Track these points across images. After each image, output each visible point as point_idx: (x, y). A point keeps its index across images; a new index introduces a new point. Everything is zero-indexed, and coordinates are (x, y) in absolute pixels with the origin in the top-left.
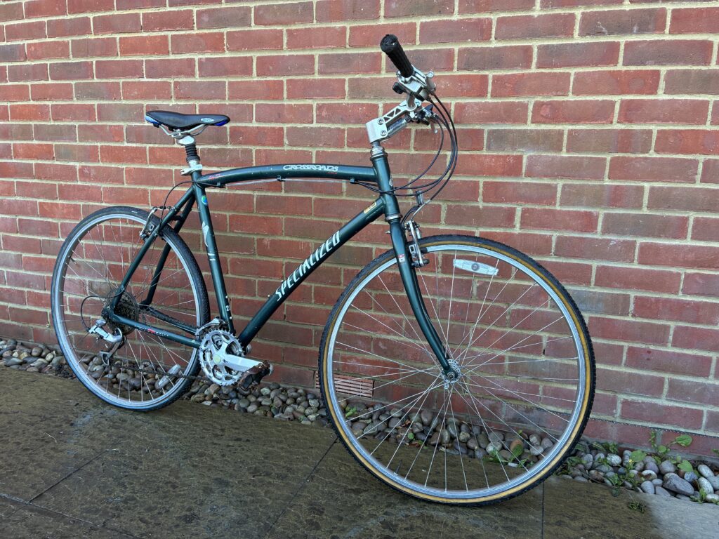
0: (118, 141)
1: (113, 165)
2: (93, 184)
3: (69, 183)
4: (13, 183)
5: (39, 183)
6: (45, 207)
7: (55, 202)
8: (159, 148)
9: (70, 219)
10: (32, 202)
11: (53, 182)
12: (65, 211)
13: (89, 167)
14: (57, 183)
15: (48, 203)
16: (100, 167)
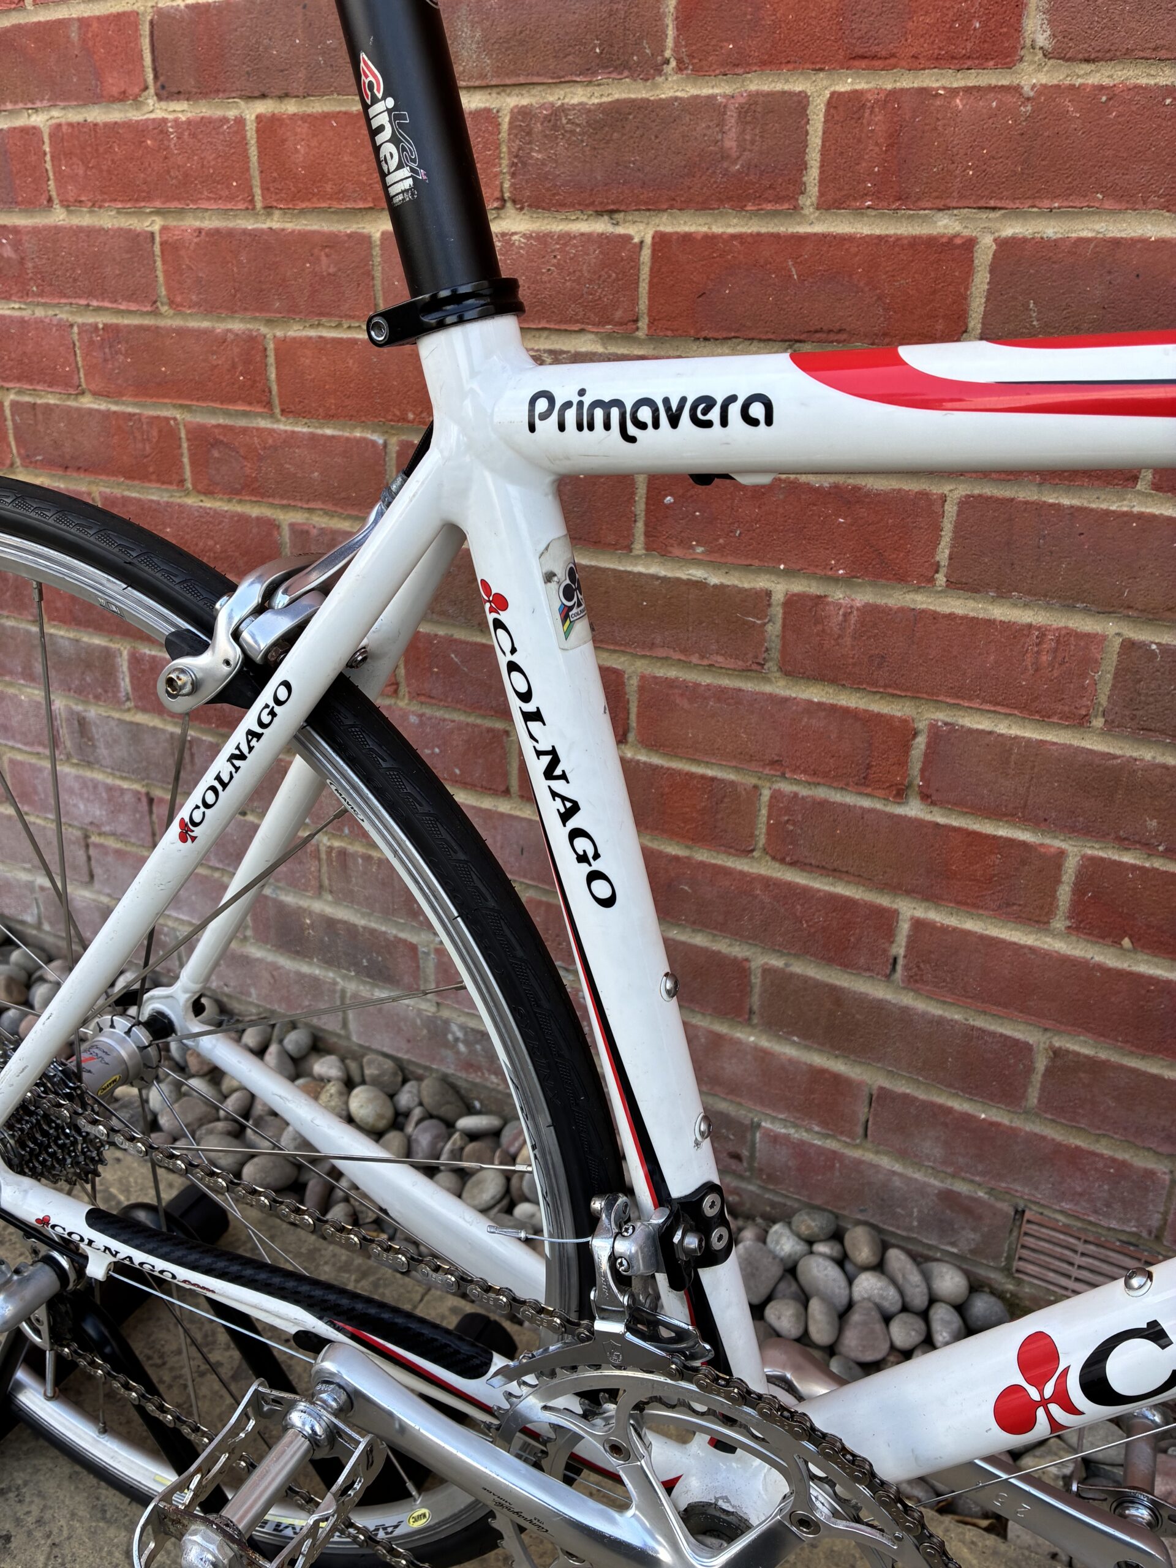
0: (121, 97)
1: (108, 220)
2: (40, 313)
8: (305, 118)
13: (16, 230)
16: (57, 229)
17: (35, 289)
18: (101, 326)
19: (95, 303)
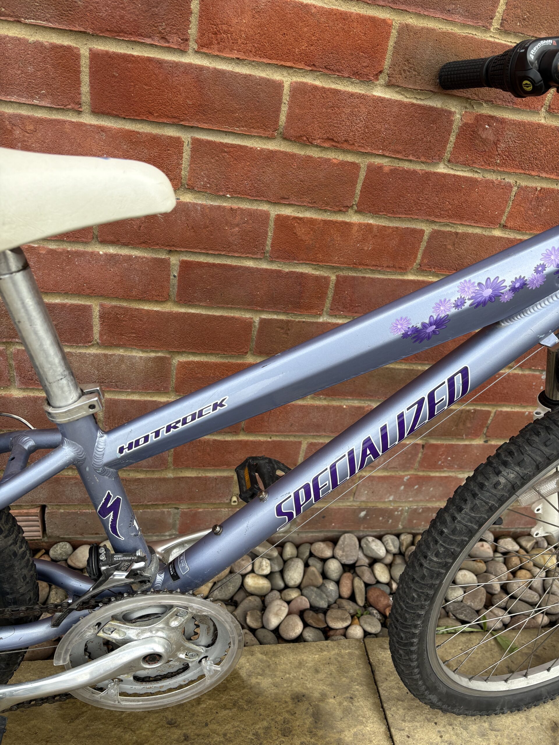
2: (491, 177)
3: (407, 166)
4: (177, 142)
5: (293, 156)
6: (301, 231)
7: (340, 218)
9: (377, 267)
10: (251, 214)
11: (350, 158)
12: (368, 247)
13: (502, 121)
14: (363, 162)
15: (312, 221)
16: (540, 126)
17: (498, 161)
18: (539, 189)
19: (544, 175)
